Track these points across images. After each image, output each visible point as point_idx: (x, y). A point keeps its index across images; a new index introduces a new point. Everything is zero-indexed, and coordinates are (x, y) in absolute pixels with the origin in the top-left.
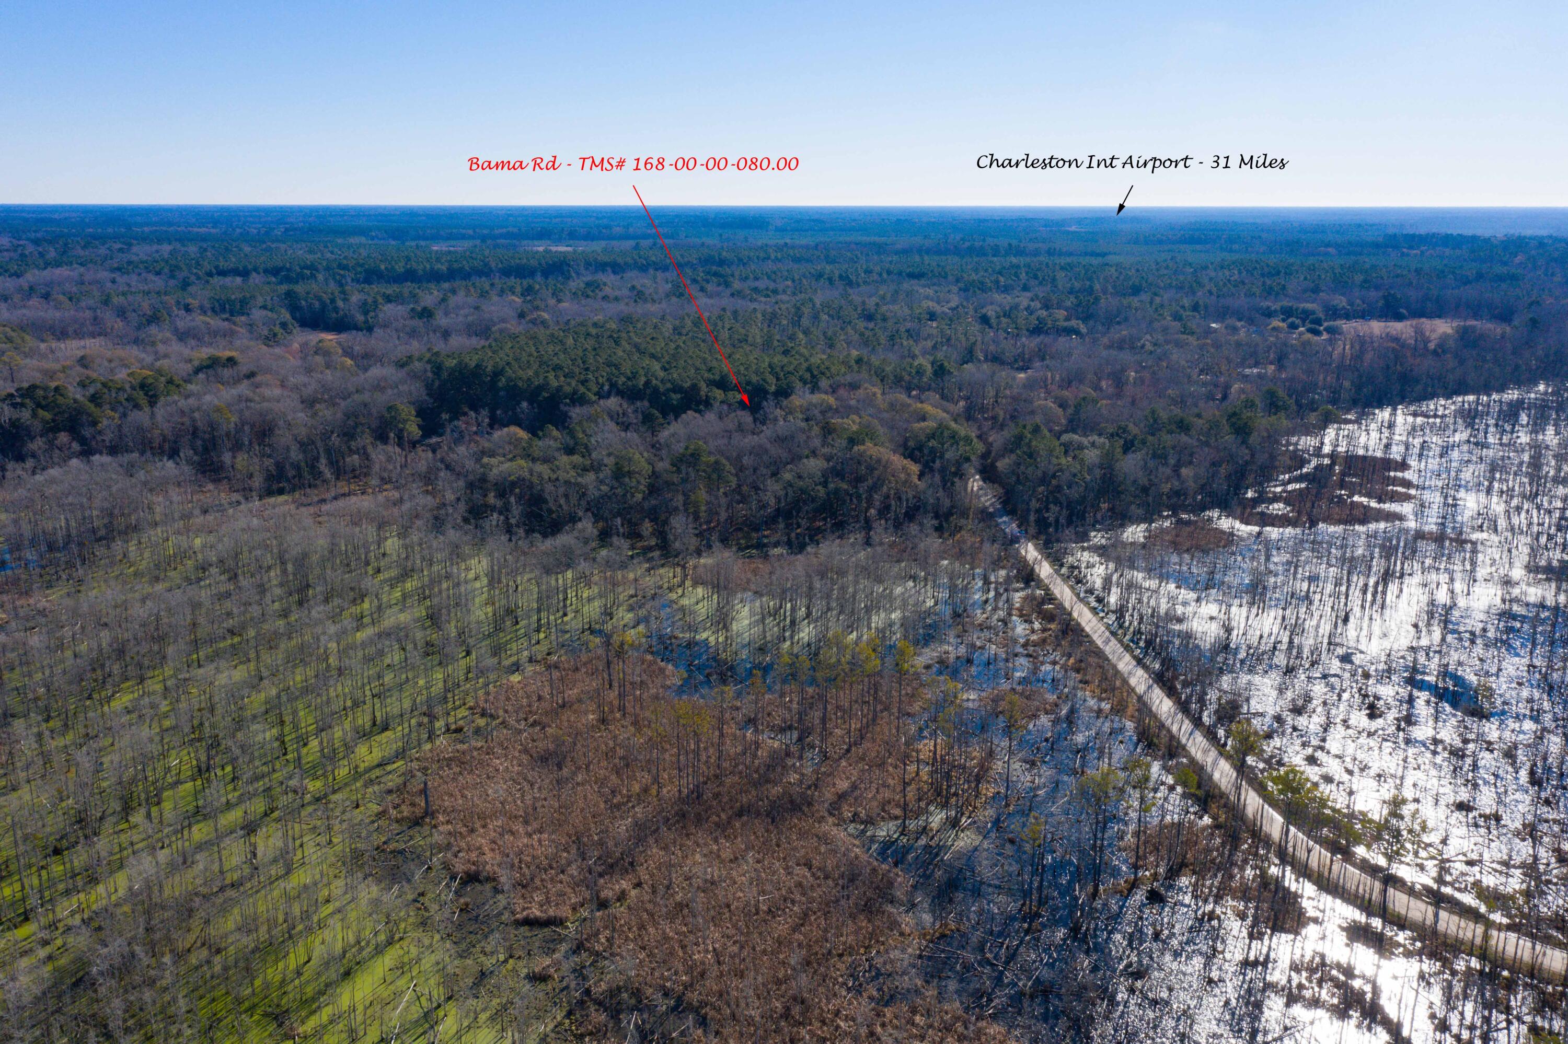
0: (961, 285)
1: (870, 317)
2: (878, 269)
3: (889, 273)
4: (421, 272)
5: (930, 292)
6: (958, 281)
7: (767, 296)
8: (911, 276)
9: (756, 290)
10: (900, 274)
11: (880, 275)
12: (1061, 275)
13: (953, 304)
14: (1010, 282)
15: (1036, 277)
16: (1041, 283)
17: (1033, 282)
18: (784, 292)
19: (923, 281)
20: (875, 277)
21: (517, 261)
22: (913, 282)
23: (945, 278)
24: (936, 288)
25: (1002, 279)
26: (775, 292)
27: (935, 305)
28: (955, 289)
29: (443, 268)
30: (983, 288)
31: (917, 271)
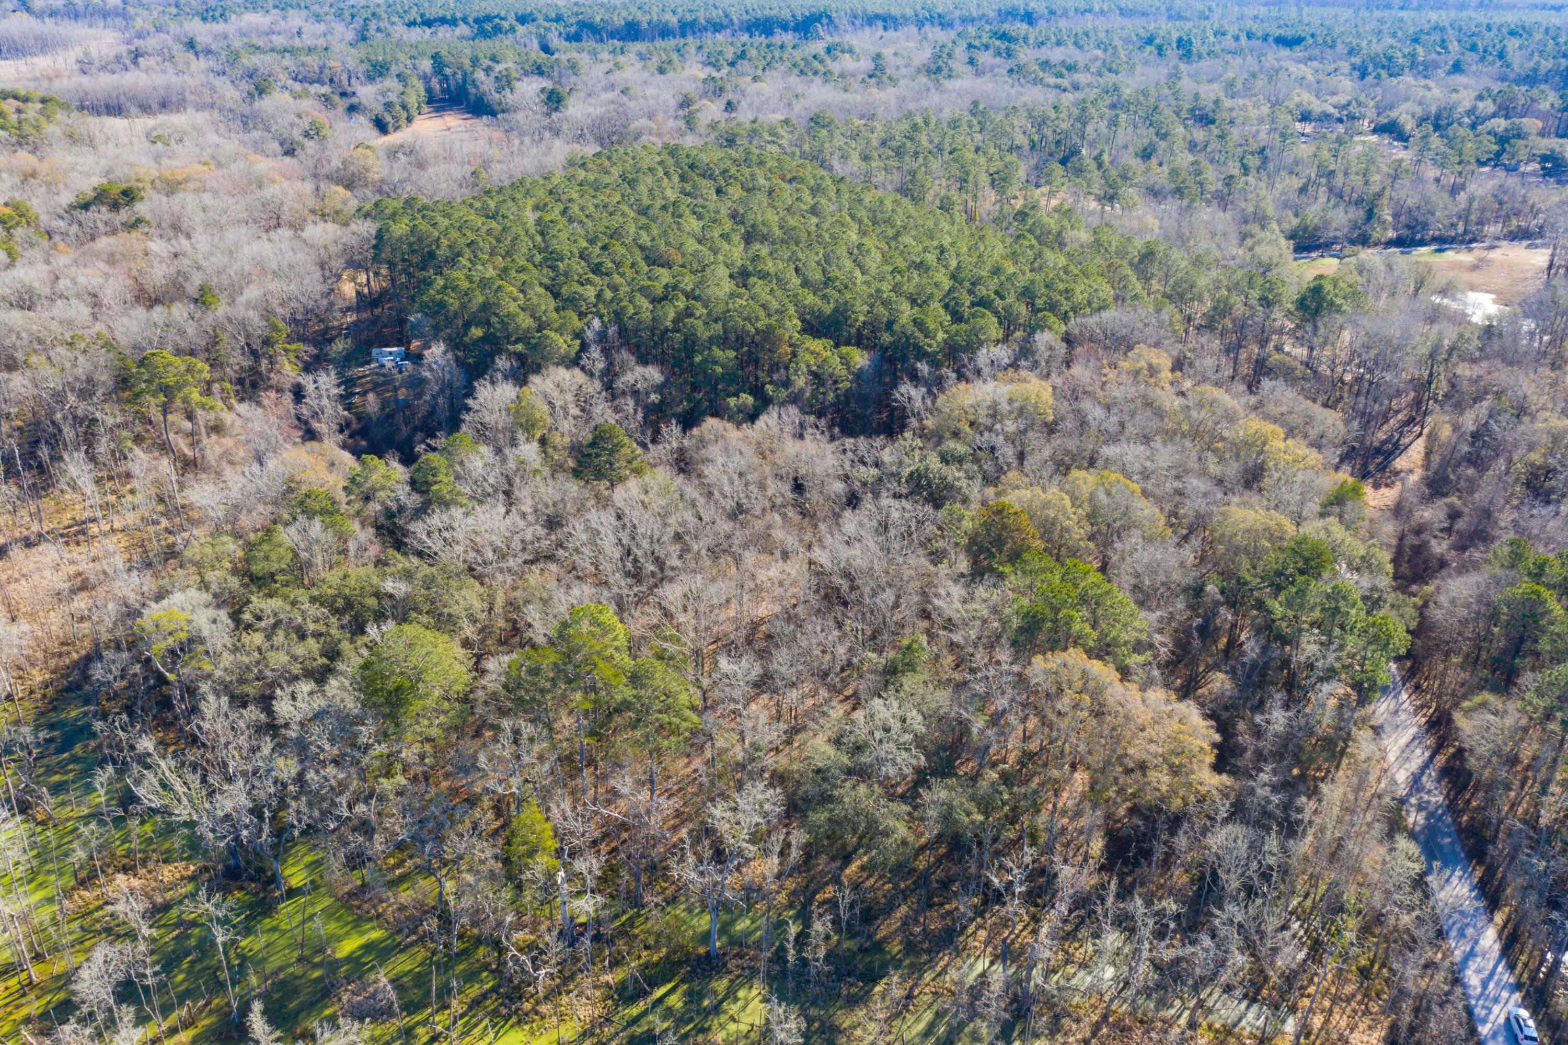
0: (1357, 60)
1: (1205, 120)
2: (1233, 29)
3: (1250, 36)
4: (645, 25)
5: (1306, 71)
6: (1351, 52)
7: (1060, 75)
8: (1282, 41)
9: (1045, 65)
10: (1265, 38)
11: (1237, 39)
12: (1513, 44)
13: (1342, 99)
14: (1434, 56)
15: (1473, 48)
16: (1482, 59)
17: (1470, 57)
18: (1087, 68)
19: (1298, 52)
20: (1229, 42)
21: (767, 12)
22: (1284, 52)
23: (1332, 47)
24: (1315, 64)
25: (1420, 51)
26: (1072, 68)
27: (1313, 99)
28: (1345, 67)
29: (673, 20)
30: (1388, 66)
31: (1289, 33)
